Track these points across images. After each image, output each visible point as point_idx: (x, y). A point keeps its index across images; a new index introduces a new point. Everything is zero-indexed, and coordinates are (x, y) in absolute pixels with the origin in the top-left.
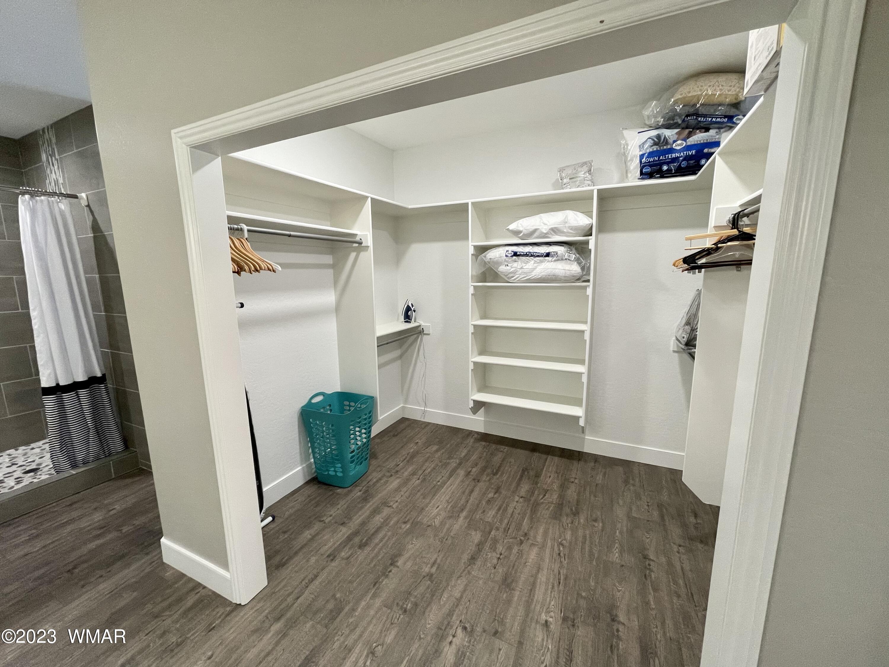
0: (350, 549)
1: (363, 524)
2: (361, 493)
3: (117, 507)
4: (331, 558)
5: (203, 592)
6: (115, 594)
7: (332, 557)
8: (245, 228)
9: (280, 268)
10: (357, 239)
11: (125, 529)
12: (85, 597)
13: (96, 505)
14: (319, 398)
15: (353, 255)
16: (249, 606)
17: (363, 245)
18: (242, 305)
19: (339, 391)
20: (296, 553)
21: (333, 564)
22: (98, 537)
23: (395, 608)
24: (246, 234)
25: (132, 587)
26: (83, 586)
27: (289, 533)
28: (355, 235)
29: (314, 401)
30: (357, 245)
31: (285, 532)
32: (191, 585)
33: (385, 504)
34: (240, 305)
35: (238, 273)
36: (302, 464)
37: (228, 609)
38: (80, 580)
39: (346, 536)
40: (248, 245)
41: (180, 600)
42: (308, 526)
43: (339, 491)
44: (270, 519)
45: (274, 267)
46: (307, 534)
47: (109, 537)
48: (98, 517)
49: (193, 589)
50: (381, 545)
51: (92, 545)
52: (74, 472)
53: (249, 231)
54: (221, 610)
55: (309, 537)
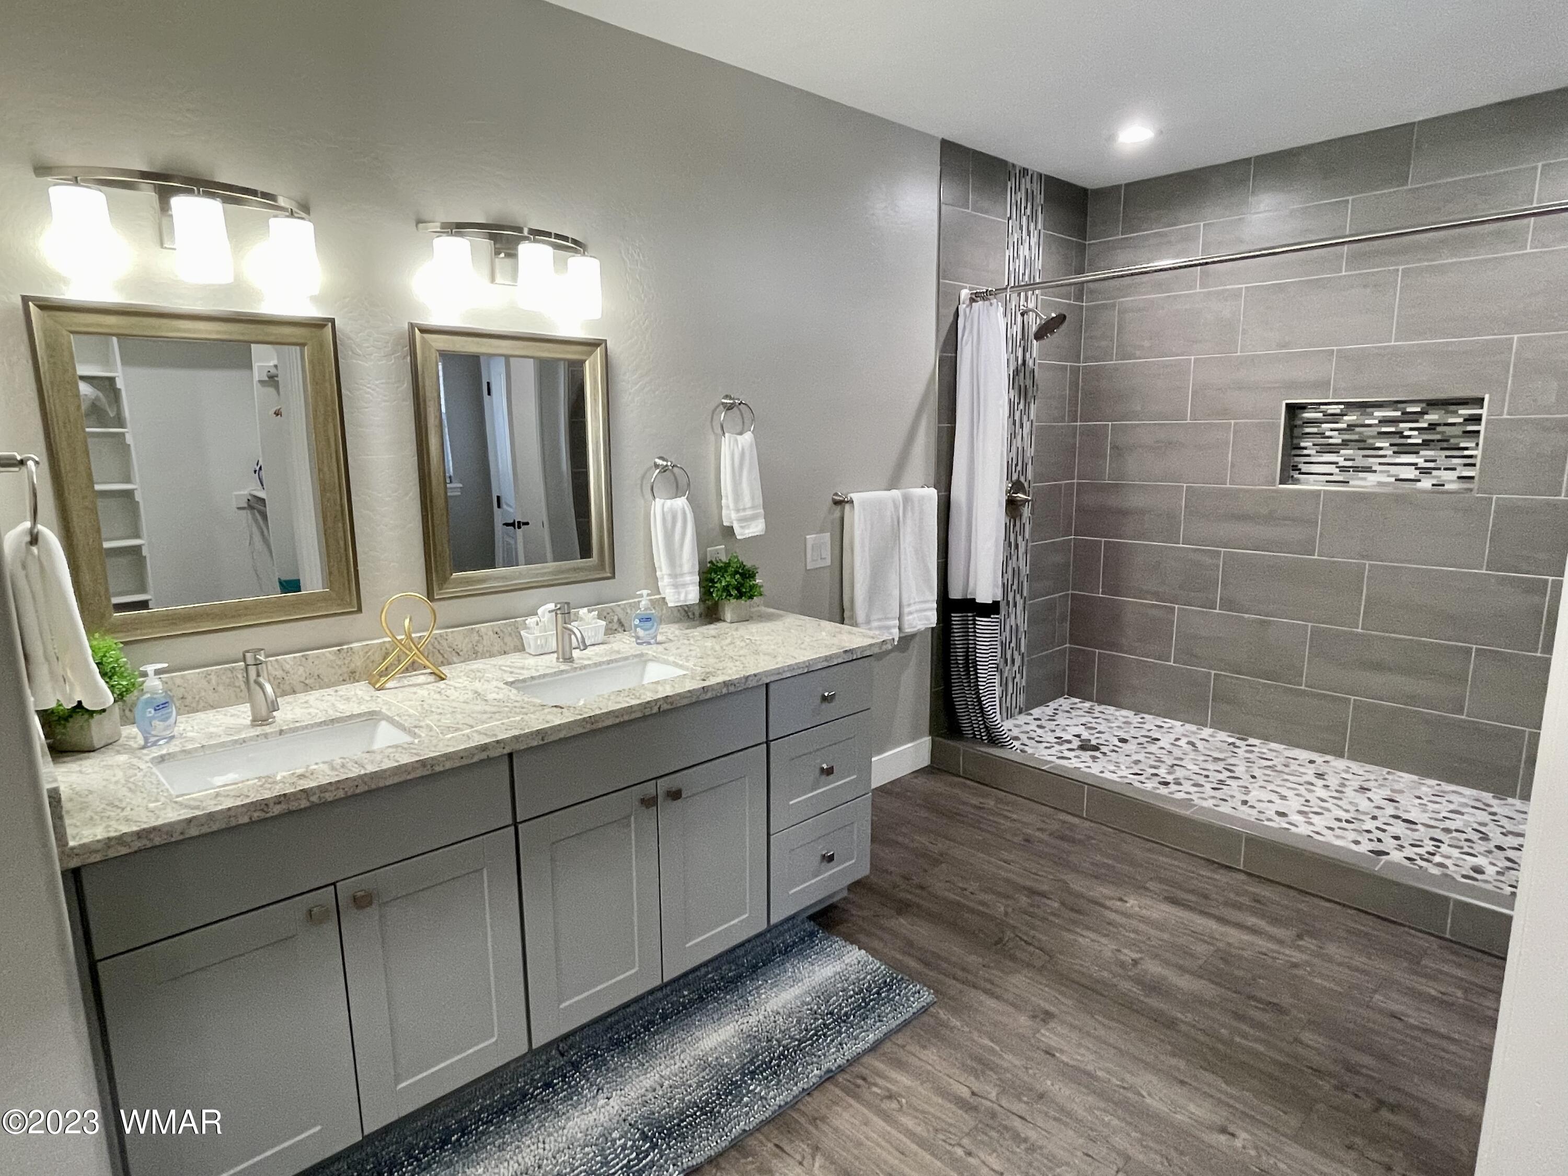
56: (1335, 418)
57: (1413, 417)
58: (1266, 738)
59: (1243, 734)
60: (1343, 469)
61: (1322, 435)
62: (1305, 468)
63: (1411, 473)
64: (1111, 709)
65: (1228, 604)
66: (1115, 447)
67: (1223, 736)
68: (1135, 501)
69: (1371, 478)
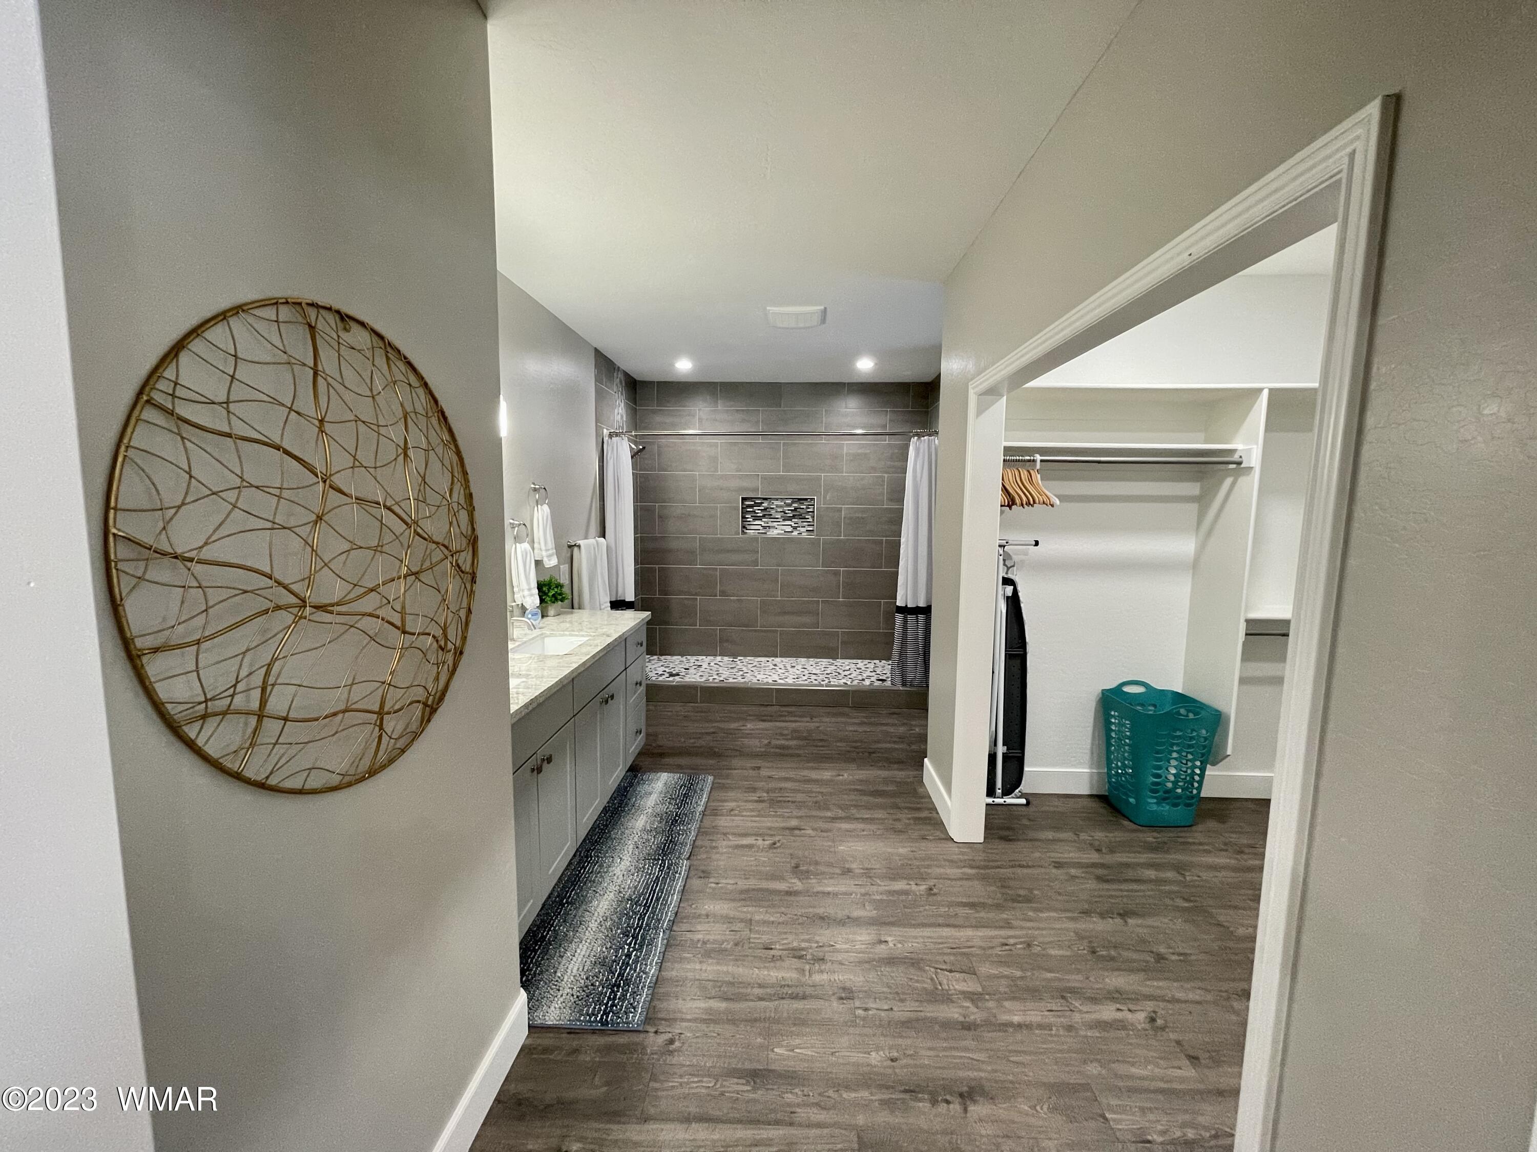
0: (1083, 872)
1: (1127, 865)
2: (1154, 840)
3: (917, 730)
4: (1056, 865)
5: (935, 815)
6: (886, 781)
7: (1058, 865)
8: (1038, 457)
9: (1058, 502)
10: (1236, 457)
11: (913, 747)
12: (871, 772)
13: (905, 721)
14: (1139, 690)
15: (1229, 481)
16: (957, 845)
17: (1242, 466)
18: (1037, 543)
19: (1180, 691)
20: (1026, 840)
21: (1054, 871)
22: (895, 742)
23: (1085, 943)
24: (1038, 466)
25: (898, 784)
26: (872, 766)
27: (1032, 823)
28: (1232, 452)
29: (1127, 689)
30: (1234, 466)
31: (1030, 820)
32: (931, 806)
33: (1180, 868)
34: (1034, 543)
35: (1010, 506)
36: (1091, 768)
37: (943, 836)
38: (873, 761)
39: (1092, 861)
40: (1037, 477)
41: (919, 809)
42: (1056, 828)
43: (1126, 823)
44: (1023, 801)
45: (1051, 499)
46: (1050, 835)
47: (901, 746)
48: (902, 729)
49: (929, 809)
50: (1125, 893)
51: (888, 746)
52: (901, 688)
53: (1042, 461)
54: (938, 833)
55: (1051, 837)
56: (760, 505)
57: (790, 505)
58: (745, 656)
59: (735, 655)
60: (764, 527)
61: (754, 512)
62: (748, 527)
63: (789, 529)
64: (669, 657)
65: (723, 593)
66: (660, 517)
67: (726, 658)
68: (674, 545)
69: (776, 532)
